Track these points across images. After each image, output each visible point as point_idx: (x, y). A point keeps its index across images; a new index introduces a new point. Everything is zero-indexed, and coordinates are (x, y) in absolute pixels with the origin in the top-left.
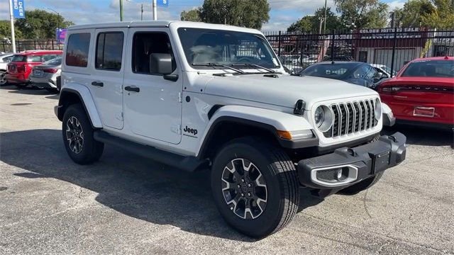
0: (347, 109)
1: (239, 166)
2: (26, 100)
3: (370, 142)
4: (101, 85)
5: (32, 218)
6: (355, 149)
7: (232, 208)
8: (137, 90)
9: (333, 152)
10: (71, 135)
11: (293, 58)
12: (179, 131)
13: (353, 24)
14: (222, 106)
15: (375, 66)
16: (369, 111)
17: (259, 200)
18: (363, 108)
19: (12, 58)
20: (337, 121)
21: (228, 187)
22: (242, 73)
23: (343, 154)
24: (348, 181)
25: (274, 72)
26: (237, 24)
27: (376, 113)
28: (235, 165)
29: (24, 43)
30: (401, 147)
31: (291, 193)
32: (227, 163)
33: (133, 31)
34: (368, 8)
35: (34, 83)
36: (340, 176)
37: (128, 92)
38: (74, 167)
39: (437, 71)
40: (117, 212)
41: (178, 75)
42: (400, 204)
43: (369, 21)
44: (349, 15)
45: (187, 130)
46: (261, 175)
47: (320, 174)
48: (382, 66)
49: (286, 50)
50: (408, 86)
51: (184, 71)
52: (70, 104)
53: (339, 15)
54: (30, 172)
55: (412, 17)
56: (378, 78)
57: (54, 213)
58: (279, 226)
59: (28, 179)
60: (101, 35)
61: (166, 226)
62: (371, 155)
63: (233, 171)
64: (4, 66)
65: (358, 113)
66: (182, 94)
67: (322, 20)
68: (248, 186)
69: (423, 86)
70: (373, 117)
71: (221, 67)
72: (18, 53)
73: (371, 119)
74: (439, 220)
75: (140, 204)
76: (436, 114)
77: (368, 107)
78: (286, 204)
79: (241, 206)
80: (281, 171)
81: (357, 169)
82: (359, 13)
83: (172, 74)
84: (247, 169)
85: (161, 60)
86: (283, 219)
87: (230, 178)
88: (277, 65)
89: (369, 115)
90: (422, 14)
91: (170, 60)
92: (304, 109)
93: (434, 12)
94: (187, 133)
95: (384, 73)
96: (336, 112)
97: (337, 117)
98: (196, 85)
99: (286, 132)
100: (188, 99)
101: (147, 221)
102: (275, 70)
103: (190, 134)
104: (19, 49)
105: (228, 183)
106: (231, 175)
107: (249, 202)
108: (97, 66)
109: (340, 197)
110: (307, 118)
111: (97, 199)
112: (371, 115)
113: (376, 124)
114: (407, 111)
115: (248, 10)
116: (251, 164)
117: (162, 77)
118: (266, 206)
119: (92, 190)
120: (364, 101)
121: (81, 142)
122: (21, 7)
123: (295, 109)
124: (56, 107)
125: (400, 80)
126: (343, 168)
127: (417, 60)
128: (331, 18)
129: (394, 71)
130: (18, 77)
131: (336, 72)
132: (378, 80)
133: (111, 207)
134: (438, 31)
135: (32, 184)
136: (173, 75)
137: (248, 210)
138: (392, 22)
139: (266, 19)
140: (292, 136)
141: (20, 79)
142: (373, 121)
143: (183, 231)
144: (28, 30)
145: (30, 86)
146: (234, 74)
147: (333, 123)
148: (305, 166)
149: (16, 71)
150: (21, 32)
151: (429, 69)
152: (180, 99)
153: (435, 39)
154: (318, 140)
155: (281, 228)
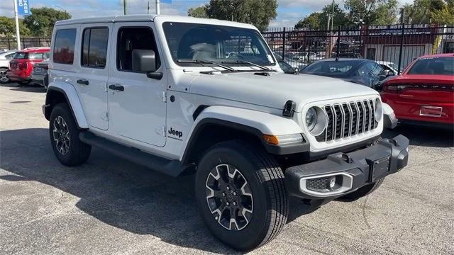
0: (343, 111)
1: (224, 172)
2: (26, 97)
3: (369, 145)
4: (87, 83)
5: (4, 226)
6: (350, 155)
7: (216, 218)
8: (121, 89)
9: (326, 158)
10: (58, 135)
11: (300, 55)
12: (164, 133)
13: (361, 20)
14: (208, 106)
15: (381, 63)
16: (368, 112)
17: (245, 210)
18: (361, 109)
19: (14, 56)
20: (330, 124)
21: (213, 195)
22: (233, 71)
23: (337, 161)
24: (342, 190)
25: (268, 70)
26: (244, 20)
27: (376, 115)
28: (219, 171)
29: (32, 41)
30: (403, 151)
31: (278, 203)
32: (212, 168)
33: (118, 26)
34: (377, 5)
35: (35, 80)
36: (332, 185)
37: (112, 91)
38: (60, 169)
39: (445, 69)
40: (96, 220)
41: (162, 73)
42: (403, 212)
43: (378, 18)
44: (357, 12)
45: (172, 132)
46: (246, 182)
47: (310, 183)
48: (389, 63)
49: (293, 47)
50: (414, 84)
51: (168, 68)
52: (57, 104)
53: (347, 12)
54: (13, 174)
55: (422, 13)
56: (385, 76)
57: (29, 220)
58: (265, 239)
59: (9, 182)
60: (87, 31)
61: (146, 236)
62: (369, 162)
63: (217, 177)
64: (6, 63)
65: (355, 115)
66: (166, 94)
67: (330, 17)
68: (233, 194)
69: (430, 84)
70: (373, 119)
71: (210, 64)
72: (23, 51)
73: (370, 121)
74: (444, 231)
75: (123, 211)
76: (445, 114)
77: (367, 108)
78: (273, 216)
79: (226, 216)
80: (267, 179)
81: (351, 177)
82: (368, 9)
83: (155, 71)
84: (232, 176)
85: (144, 57)
86: (269, 232)
87: (215, 185)
88: (272, 62)
89: (368, 116)
90: (432, 10)
91: (153, 57)
92: (294, 111)
93: (444, 8)
94: (172, 135)
95: (391, 71)
96: (330, 114)
97: (331, 119)
98: (181, 84)
99: (272, 136)
100: (172, 99)
101: (127, 230)
102: (269, 67)
103: (175, 136)
104: (24, 47)
105: (212, 191)
106: (216, 182)
107: (234, 213)
108: (82, 64)
109: (338, 204)
110: (297, 121)
111: (78, 205)
112: (371, 117)
113: (376, 127)
114: (413, 110)
115: (255, 7)
116: (236, 170)
117: (145, 75)
118: (252, 217)
119: (74, 194)
120: (362, 101)
121: (67, 142)
122: (25, 4)
123: (284, 110)
124: (43, 106)
125: (406, 78)
126: (336, 176)
127: (425, 57)
128: (340, 15)
129: (401, 68)
130: (19, 74)
131: (341, 70)
132: (384, 78)
133: (91, 215)
134: (447, 27)
135: (13, 187)
136: (157, 72)
137: (233, 220)
138: (401, 18)
139: (274, 15)
140: (279, 140)
141: (21, 76)
142: (373, 123)
143: (163, 243)
144: (37, 28)
145: (32, 83)
146: (222, 72)
147: (327, 126)
148: (293, 174)
149: (18, 69)
150: (29, 30)
151: (437, 67)
152: (164, 98)
153: (445, 36)
154: (309, 145)
155: (268, 240)
